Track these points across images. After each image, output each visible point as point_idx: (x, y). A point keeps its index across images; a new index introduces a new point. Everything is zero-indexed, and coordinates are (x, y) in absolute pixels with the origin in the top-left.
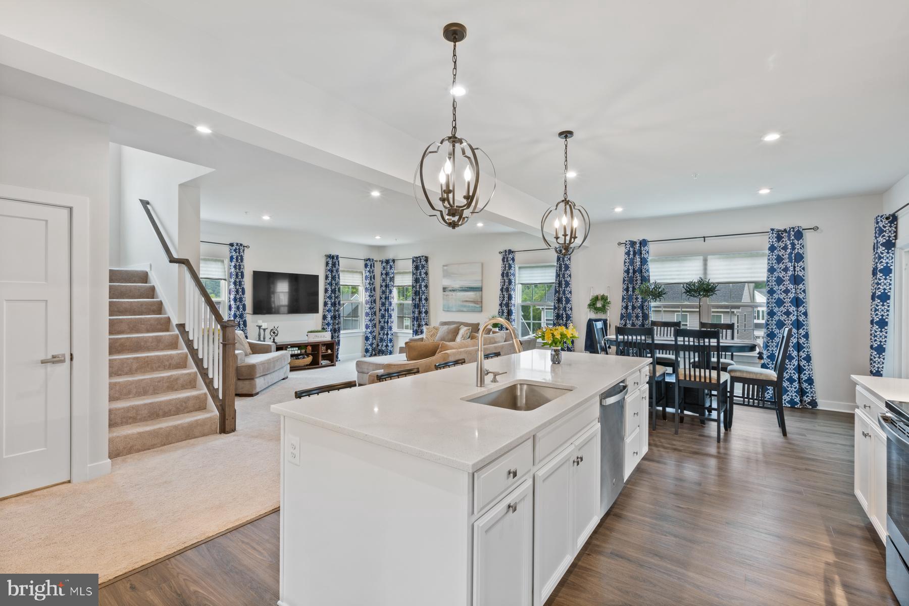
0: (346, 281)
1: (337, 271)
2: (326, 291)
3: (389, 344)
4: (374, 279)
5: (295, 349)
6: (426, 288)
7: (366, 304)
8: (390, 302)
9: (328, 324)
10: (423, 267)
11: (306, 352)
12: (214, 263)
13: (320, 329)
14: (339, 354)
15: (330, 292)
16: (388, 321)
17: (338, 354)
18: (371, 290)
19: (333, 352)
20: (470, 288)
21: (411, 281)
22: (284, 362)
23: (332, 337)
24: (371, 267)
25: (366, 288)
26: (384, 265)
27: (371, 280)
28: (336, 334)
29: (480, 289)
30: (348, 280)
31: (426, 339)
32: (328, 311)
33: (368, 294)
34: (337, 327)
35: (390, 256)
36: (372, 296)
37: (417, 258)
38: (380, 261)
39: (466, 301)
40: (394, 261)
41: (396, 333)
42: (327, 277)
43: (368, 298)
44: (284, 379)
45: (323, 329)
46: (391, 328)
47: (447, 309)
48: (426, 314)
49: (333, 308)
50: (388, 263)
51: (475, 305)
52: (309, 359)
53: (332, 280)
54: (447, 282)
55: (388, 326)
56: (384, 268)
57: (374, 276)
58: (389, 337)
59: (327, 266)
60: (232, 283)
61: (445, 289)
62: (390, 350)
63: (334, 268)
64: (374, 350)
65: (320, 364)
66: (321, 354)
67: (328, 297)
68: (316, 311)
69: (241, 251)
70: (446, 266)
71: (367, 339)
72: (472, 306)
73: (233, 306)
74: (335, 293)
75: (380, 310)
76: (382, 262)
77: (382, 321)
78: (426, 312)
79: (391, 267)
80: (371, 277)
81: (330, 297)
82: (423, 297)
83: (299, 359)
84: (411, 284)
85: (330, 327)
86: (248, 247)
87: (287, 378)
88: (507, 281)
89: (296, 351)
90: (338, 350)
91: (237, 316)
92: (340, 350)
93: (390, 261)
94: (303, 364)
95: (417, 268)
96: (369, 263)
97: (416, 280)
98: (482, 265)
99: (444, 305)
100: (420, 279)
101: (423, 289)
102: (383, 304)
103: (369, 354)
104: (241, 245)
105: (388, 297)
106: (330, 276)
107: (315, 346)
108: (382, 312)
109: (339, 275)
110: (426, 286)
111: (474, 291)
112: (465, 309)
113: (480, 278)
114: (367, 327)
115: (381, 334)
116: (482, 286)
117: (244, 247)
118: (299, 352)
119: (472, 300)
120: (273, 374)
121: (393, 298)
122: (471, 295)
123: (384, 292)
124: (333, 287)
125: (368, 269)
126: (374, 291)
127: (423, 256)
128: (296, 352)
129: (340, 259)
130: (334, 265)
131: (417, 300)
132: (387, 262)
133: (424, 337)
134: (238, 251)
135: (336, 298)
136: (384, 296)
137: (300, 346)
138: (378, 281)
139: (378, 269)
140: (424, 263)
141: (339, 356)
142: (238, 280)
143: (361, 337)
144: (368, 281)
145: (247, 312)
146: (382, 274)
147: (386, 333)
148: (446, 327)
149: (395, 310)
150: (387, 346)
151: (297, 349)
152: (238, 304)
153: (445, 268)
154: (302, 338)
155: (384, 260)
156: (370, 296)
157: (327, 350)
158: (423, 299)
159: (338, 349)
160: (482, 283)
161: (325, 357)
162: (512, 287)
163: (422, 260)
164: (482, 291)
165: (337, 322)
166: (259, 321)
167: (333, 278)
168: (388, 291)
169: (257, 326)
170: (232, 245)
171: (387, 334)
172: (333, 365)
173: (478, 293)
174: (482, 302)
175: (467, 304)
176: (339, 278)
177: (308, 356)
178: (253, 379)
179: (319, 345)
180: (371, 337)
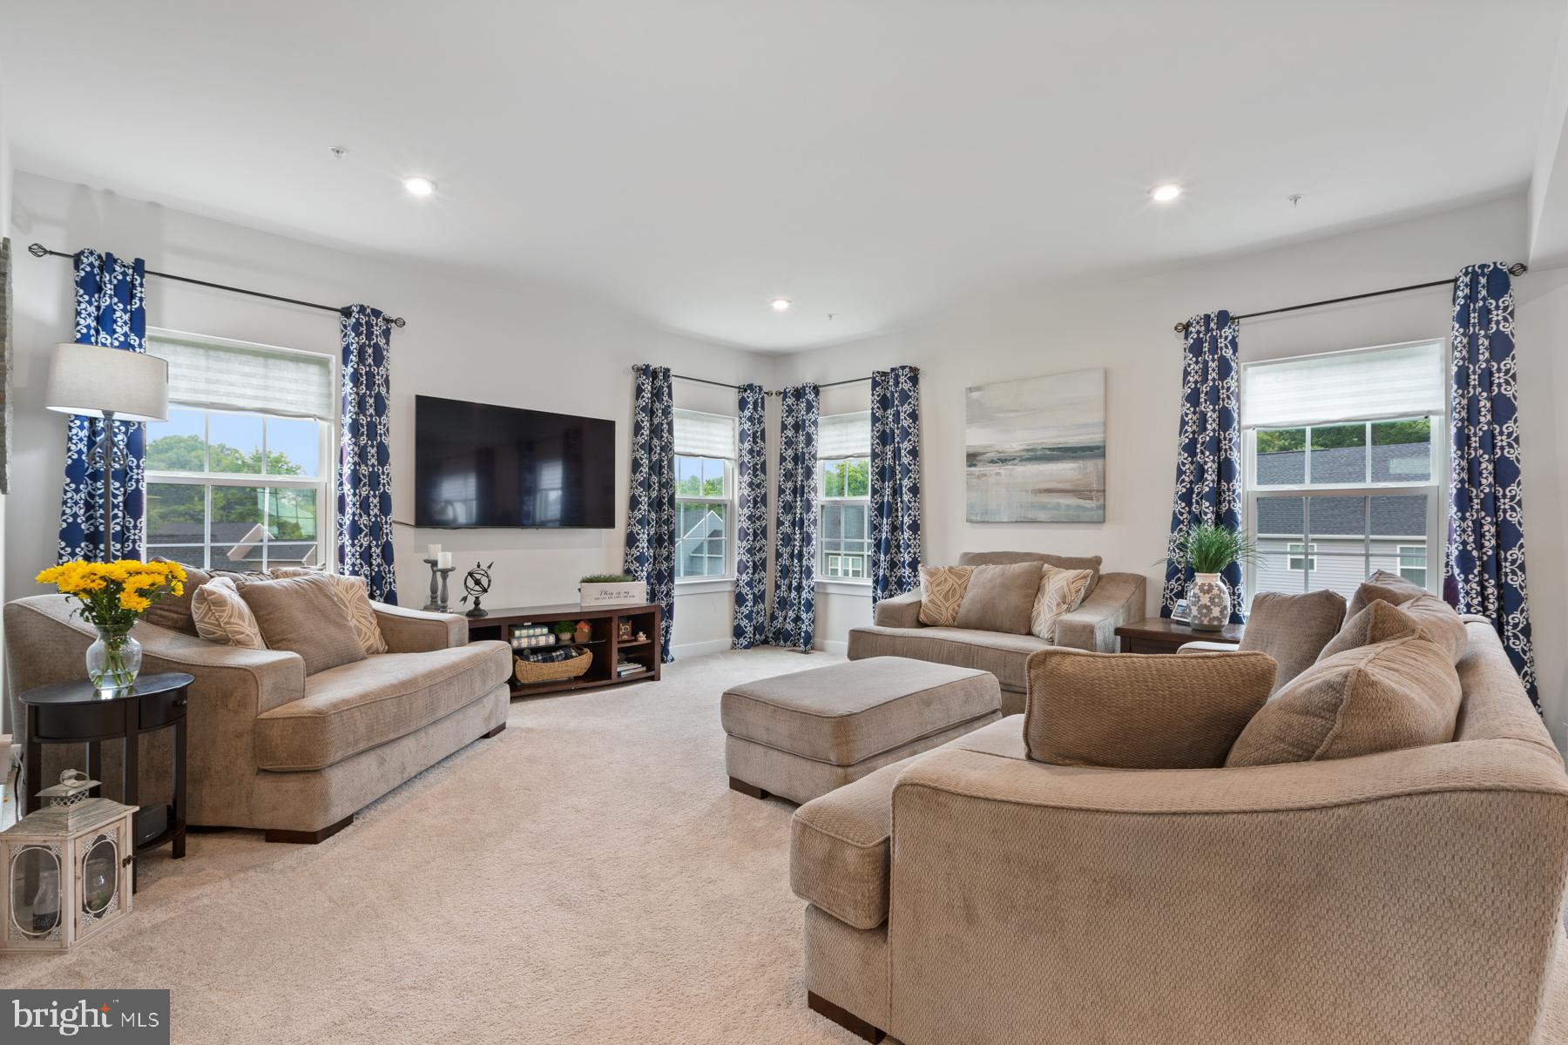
0: (690, 443)
1: (667, 412)
2: (636, 466)
3: (804, 616)
4: (763, 439)
5: (538, 631)
6: (915, 459)
7: (741, 506)
8: (808, 500)
9: (640, 559)
10: (905, 397)
11: (573, 639)
12: (292, 365)
13: (618, 570)
14: (670, 643)
15: (645, 469)
16: (801, 552)
17: (667, 642)
18: (755, 470)
19: (653, 640)
20: (1059, 449)
21: (869, 443)
22: (484, 682)
23: (652, 595)
24: (755, 409)
25: (742, 465)
26: (790, 401)
27: (755, 442)
28: (664, 588)
29: (1096, 452)
30: (693, 440)
31: (929, 604)
32: (640, 522)
33: (746, 478)
34: (664, 566)
35: (806, 375)
36: (758, 486)
37: (884, 374)
38: (779, 393)
39: (1048, 491)
40: (816, 389)
41: (824, 585)
42: (637, 428)
43: (746, 492)
44: (487, 736)
45: (628, 572)
46: (809, 572)
47: (981, 518)
48: (915, 533)
49: (653, 515)
50: (803, 397)
51: (1082, 502)
52: (583, 661)
53: (651, 438)
54: (978, 438)
55: (801, 566)
56: (790, 411)
57: (763, 431)
58: (804, 595)
59: (637, 399)
60: (346, 430)
61: (972, 458)
62: (806, 632)
63: (657, 405)
64: (759, 629)
65: (614, 675)
66: (615, 647)
67: (641, 484)
68: (609, 522)
69: (376, 331)
70: (978, 389)
71: (740, 599)
72: (1068, 507)
73: (349, 499)
74: (661, 474)
75: (780, 523)
76: (785, 394)
77: (786, 551)
78: (915, 527)
79: (809, 407)
80: (755, 433)
81: (647, 485)
82: (906, 482)
83: (552, 660)
84: (868, 450)
85: (647, 567)
86: (401, 323)
87: (502, 728)
88: (1212, 416)
89: (543, 638)
90: (667, 632)
91: (361, 531)
92: (673, 630)
93: (808, 390)
94: (565, 677)
95: (884, 403)
96: (750, 398)
97: (884, 438)
98: (1106, 375)
99: (970, 507)
100: (897, 431)
101: (905, 460)
102: (788, 508)
103: (744, 642)
104: (376, 313)
105: (803, 487)
106: (646, 424)
107: (600, 623)
108: (787, 528)
109: (670, 424)
110: (914, 453)
111: (1074, 458)
112: (1042, 516)
113: (1098, 417)
114: (742, 568)
115: (784, 588)
116: (1104, 442)
117: (388, 321)
118: (552, 639)
119: (1067, 486)
120: (431, 730)
121: (815, 490)
122: (1066, 470)
123: (789, 475)
124: (655, 458)
125: (747, 413)
126: (764, 471)
127: (903, 368)
128: (542, 641)
129: (673, 380)
130: (657, 394)
131: (888, 491)
132: (799, 393)
133: (924, 599)
134: (364, 329)
135: (662, 485)
136: (790, 485)
137: (555, 623)
138: (774, 446)
139: (774, 413)
140: (907, 386)
141: (671, 647)
142: (363, 420)
143: (727, 595)
144: (747, 446)
145: (393, 517)
146: (784, 427)
147: (795, 584)
148: (992, 570)
149: (819, 522)
150: (798, 619)
151: (545, 630)
152: (364, 494)
153: (975, 395)
154: (567, 598)
155: (790, 388)
156: (751, 484)
157: (635, 633)
158: (904, 490)
159: (668, 627)
160: (1105, 432)
161: (630, 655)
162: (1233, 434)
163: (902, 379)
164: (1103, 456)
165: (665, 553)
166: (431, 546)
167: (656, 431)
168: (800, 471)
169: (426, 561)
170: (346, 312)
171: (799, 588)
172: (652, 678)
173: (1091, 466)
174: (1104, 491)
175: (1054, 500)
176: (670, 431)
177: (580, 652)
178: (316, 771)
179: (609, 620)
180: (750, 597)
